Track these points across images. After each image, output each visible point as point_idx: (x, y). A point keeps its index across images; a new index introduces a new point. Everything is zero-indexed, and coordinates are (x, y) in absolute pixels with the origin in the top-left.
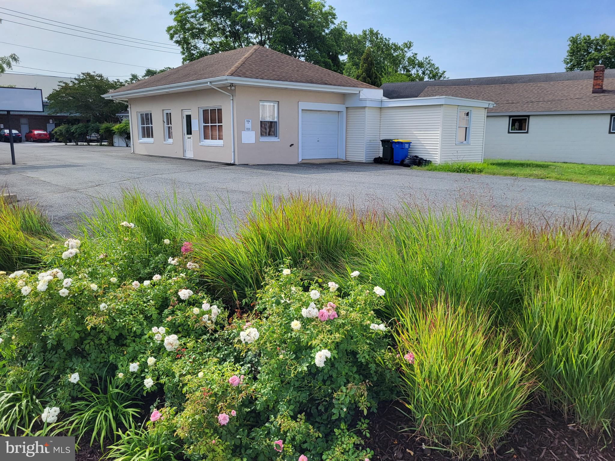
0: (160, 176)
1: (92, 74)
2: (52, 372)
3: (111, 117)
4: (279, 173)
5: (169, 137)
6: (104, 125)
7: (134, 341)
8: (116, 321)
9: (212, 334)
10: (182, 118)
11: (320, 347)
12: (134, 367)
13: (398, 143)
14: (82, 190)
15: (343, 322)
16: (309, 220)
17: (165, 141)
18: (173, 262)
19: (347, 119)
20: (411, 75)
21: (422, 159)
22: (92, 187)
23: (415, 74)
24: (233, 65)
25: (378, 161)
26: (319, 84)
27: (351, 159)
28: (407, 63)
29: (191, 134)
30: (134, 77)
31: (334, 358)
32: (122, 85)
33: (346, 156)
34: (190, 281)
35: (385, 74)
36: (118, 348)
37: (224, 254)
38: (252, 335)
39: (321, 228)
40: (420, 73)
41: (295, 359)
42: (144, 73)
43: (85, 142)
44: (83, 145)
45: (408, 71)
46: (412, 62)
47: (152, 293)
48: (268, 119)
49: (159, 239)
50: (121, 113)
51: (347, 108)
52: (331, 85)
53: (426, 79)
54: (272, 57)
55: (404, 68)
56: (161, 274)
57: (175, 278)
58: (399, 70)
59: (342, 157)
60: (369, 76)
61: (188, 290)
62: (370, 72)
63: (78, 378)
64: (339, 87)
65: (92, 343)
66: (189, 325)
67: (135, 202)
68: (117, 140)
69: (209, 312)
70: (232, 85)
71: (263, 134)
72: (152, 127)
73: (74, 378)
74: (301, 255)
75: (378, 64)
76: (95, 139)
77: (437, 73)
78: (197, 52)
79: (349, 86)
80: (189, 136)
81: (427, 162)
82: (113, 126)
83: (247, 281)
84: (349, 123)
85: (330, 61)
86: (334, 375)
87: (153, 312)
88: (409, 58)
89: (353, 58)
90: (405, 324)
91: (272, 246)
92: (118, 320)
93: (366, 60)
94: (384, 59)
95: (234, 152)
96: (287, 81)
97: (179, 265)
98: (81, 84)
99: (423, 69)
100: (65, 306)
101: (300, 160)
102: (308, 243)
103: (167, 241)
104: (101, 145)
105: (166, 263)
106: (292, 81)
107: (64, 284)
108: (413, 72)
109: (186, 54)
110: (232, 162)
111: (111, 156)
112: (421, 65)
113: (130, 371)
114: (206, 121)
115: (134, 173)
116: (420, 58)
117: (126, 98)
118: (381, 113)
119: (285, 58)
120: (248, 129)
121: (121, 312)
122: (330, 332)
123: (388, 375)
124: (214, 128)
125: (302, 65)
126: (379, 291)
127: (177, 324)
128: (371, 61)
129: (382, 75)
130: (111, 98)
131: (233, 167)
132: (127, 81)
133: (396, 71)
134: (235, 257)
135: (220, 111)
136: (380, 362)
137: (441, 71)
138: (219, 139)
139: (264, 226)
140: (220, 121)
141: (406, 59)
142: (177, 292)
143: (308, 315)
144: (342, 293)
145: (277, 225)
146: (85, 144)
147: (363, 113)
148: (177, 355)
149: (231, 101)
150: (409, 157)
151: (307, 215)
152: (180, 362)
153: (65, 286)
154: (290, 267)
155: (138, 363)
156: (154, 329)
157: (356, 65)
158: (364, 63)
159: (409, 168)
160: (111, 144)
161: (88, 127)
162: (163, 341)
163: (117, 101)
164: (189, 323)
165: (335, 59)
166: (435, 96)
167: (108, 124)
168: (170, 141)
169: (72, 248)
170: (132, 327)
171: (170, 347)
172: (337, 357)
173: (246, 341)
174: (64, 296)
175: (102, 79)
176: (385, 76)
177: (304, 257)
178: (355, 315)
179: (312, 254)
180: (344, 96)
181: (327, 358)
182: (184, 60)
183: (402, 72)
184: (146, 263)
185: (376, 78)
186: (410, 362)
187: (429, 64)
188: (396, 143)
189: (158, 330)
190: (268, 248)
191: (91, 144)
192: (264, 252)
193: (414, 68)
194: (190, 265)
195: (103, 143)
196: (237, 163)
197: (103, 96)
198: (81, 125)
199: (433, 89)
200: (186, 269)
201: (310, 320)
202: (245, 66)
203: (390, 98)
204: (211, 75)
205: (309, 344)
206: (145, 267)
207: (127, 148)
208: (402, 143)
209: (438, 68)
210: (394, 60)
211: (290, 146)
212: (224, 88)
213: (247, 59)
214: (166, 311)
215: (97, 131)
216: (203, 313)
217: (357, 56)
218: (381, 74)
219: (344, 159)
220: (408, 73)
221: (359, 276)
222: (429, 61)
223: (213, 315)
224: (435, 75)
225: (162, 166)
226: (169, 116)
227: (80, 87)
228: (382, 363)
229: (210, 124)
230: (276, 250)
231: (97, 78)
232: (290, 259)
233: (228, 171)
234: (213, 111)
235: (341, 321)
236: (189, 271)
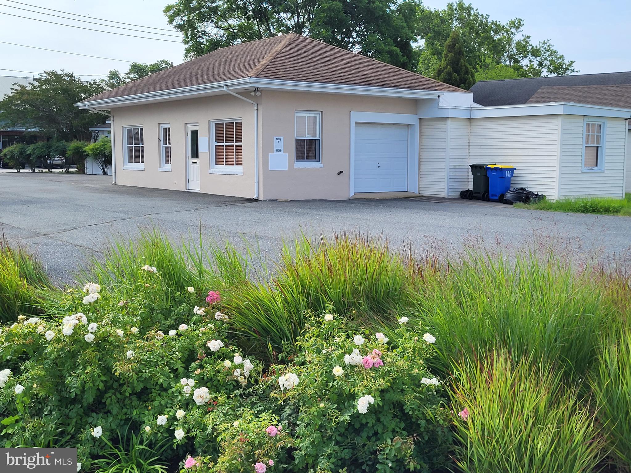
0: (156, 216)
1: (59, 73)
2: (69, 429)
3: (82, 132)
4: (321, 213)
5: (167, 162)
6: (74, 144)
7: (159, 395)
8: (142, 372)
9: (244, 389)
10: (186, 134)
11: (363, 393)
12: (162, 420)
13: (496, 169)
14: (54, 235)
15: (389, 369)
16: (355, 264)
17: (160, 167)
18: (199, 312)
19: (420, 136)
20: (522, 67)
21: (531, 193)
22: (65, 230)
23: (527, 66)
24: (259, 62)
25: (466, 196)
26: (380, 86)
27: (425, 192)
28: (515, 49)
29: (197, 157)
30: (114, 75)
31: (378, 404)
32: (99, 89)
33: (419, 188)
34: (219, 332)
35: (481, 67)
36: (141, 403)
37: (258, 303)
38: (291, 380)
39: (369, 275)
40: (535, 64)
41: (337, 408)
42: (128, 69)
43: (45, 168)
44: (42, 172)
45: (516, 61)
46: (523, 48)
47: (178, 344)
48: (307, 137)
49: (181, 287)
50: (96, 126)
51: (420, 119)
52: (396, 87)
53: (544, 73)
54: (313, 49)
55: (511, 57)
56: (187, 324)
57: (203, 329)
58: (502, 60)
59: (413, 189)
60: (456, 70)
61: (219, 341)
62: (457, 64)
63: (101, 433)
64: (409, 91)
65: (114, 397)
66: (219, 381)
67: (154, 244)
68: (91, 166)
69: (241, 366)
70: (257, 90)
71: (300, 156)
72: (142, 147)
73: (97, 432)
74: (346, 304)
75: (471, 51)
76: (60, 163)
77: (561, 65)
78: (207, 40)
79: (424, 89)
80: (195, 160)
81: (540, 198)
82: (86, 146)
83: (284, 334)
84: (423, 140)
85: (398, 50)
86: (380, 431)
87: (179, 366)
88: (518, 43)
89: (433, 44)
90: (461, 378)
91: (312, 293)
92: (144, 371)
93: (451, 47)
94: (479, 45)
95: (258, 182)
96: (334, 83)
97: (206, 316)
98: (44, 87)
99: (539, 58)
100: (90, 353)
101: (352, 194)
102: (355, 292)
103: (191, 289)
104: (68, 172)
105: (191, 314)
106: (342, 83)
107: (89, 328)
108: (524, 62)
109: (191, 43)
110: (255, 197)
111: (86, 188)
112: (536, 53)
113: (158, 424)
114: (218, 139)
115: (120, 212)
116: (534, 42)
117: (108, 107)
118: (470, 126)
119: (332, 50)
120: (279, 151)
121: (146, 363)
122: (375, 379)
123: (440, 433)
124: (230, 148)
125: (356, 60)
126: (429, 338)
127: (205, 378)
128: (460, 48)
129: (476, 69)
130: (87, 107)
131: (257, 203)
132: (103, 80)
133: (498, 63)
134: (270, 305)
135: (239, 125)
136: (431, 418)
137: (567, 62)
138: (237, 164)
139: (304, 271)
140: (239, 139)
141: (514, 45)
142: (205, 343)
143: (351, 361)
144: (391, 346)
145: (318, 271)
146: (44, 170)
147: (444, 126)
148: (208, 408)
149: (256, 111)
150: (512, 189)
151: (354, 260)
152: (212, 415)
153: (91, 331)
154: (333, 312)
155: (167, 416)
156: (183, 381)
157: (437, 53)
158: (450, 52)
159: (512, 206)
160: (82, 171)
161: (50, 147)
162: (192, 395)
163: (96, 112)
164: (219, 378)
165: (405, 46)
166: (549, 102)
167: (79, 142)
168: (168, 167)
169: (93, 292)
170: (159, 379)
171: (200, 400)
172: (381, 404)
173: (285, 386)
174: (89, 341)
175: (71, 80)
176: (481, 70)
177: (349, 306)
178: (403, 364)
179: (359, 303)
180: (416, 103)
181: (369, 404)
182: (188, 51)
183: (508, 63)
184: (167, 313)
185: (467, 72)
186: (465, 419)
187: (548, 51)
188: (492, 169)
189: (187, 382)
190: (308, 297)
191: (53, 170)
192: (303, 300)
193: (525, 57)
194: (218, 315)
195: (70, 170)
196: (261, 198)
197: (76, 105)
198: (40, 143)
199: (551, 90)
200: (213, 320)
201: (352, 367)
202: (276, 63)
203: (485, 106)
204: (228, 76)
205: (352, 391)
206: (166, 319)
207: (105, 176)
208: (501, 169)
209: (562, 57)
210: (495, 47)
211: (338, 174)
212: (246, 93)
213: (278, 54)
214: (193, 365)
215: (63, 153)
216: (236, 367)
217: (438, 40)
218: (474, 68)
219: (417, 192)
220: (517, 65)
221: (407, 323)
222: (548, 46)
223: (245, 370)
224: (558, 68)
225: (157, 202)
226: (167, 133)
227: (42, 90)
228: (433, 419)
229: (224, 144)
230: (317, 299)
231: (66, 78)
232: (333, 305)
233: (250, 210)
234: (229, 125)
235: (386, 369)
236: (218, 322)
